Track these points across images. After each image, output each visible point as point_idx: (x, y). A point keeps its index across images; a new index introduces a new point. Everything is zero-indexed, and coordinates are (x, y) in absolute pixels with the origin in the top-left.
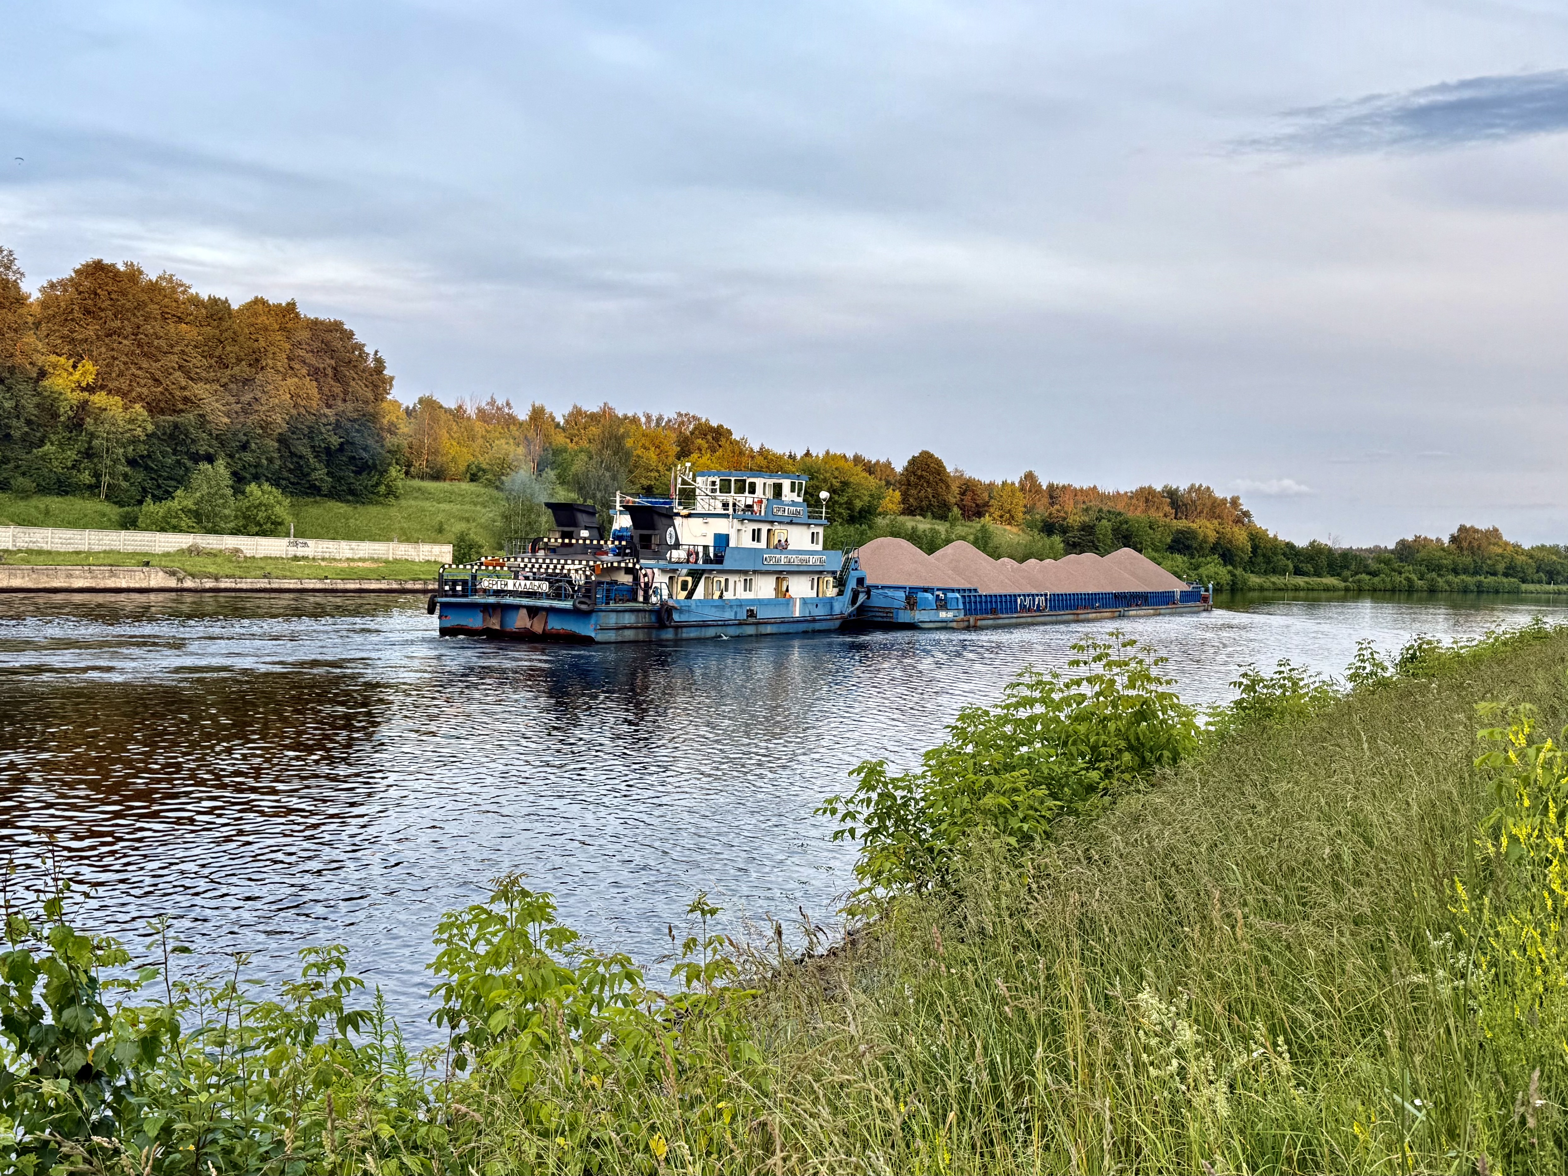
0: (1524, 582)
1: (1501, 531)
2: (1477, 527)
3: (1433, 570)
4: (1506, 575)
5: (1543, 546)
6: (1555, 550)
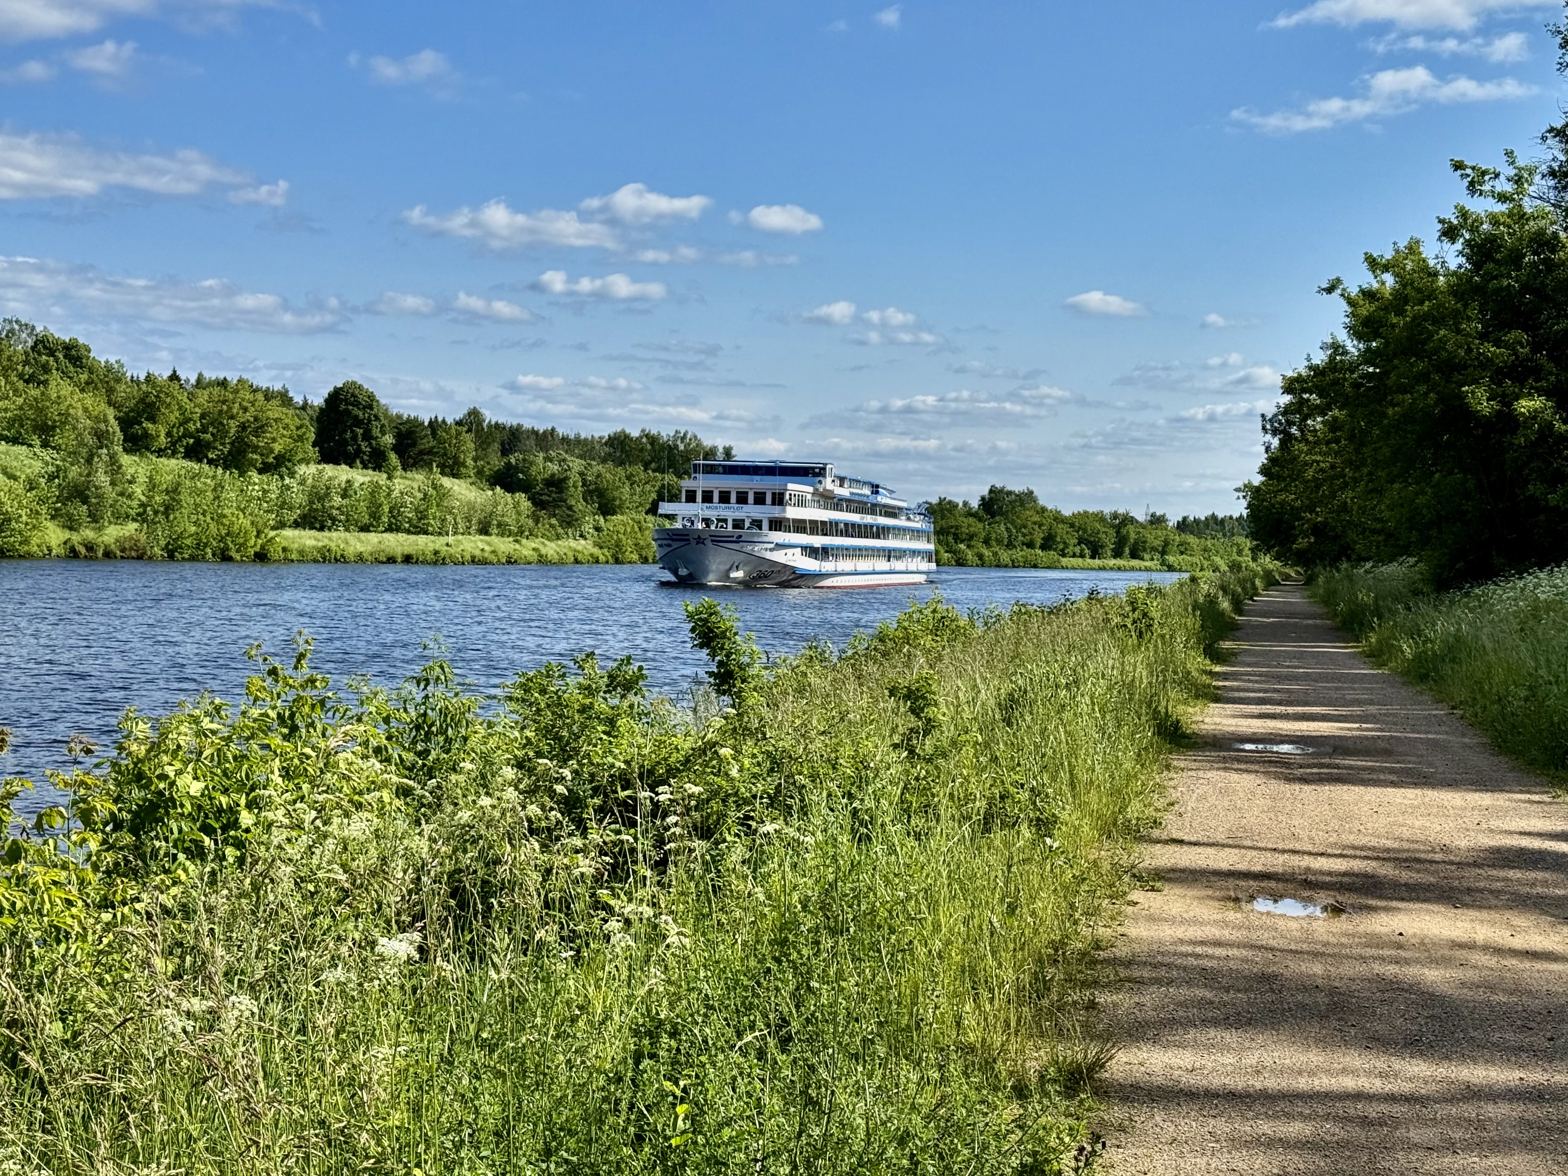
0: (1064, 555)
1: (1036, 493)
2: (1009, 488)
3: (962, 541)
4: (1043, 547)
5: (1086, 512)
6: (1100, 517)
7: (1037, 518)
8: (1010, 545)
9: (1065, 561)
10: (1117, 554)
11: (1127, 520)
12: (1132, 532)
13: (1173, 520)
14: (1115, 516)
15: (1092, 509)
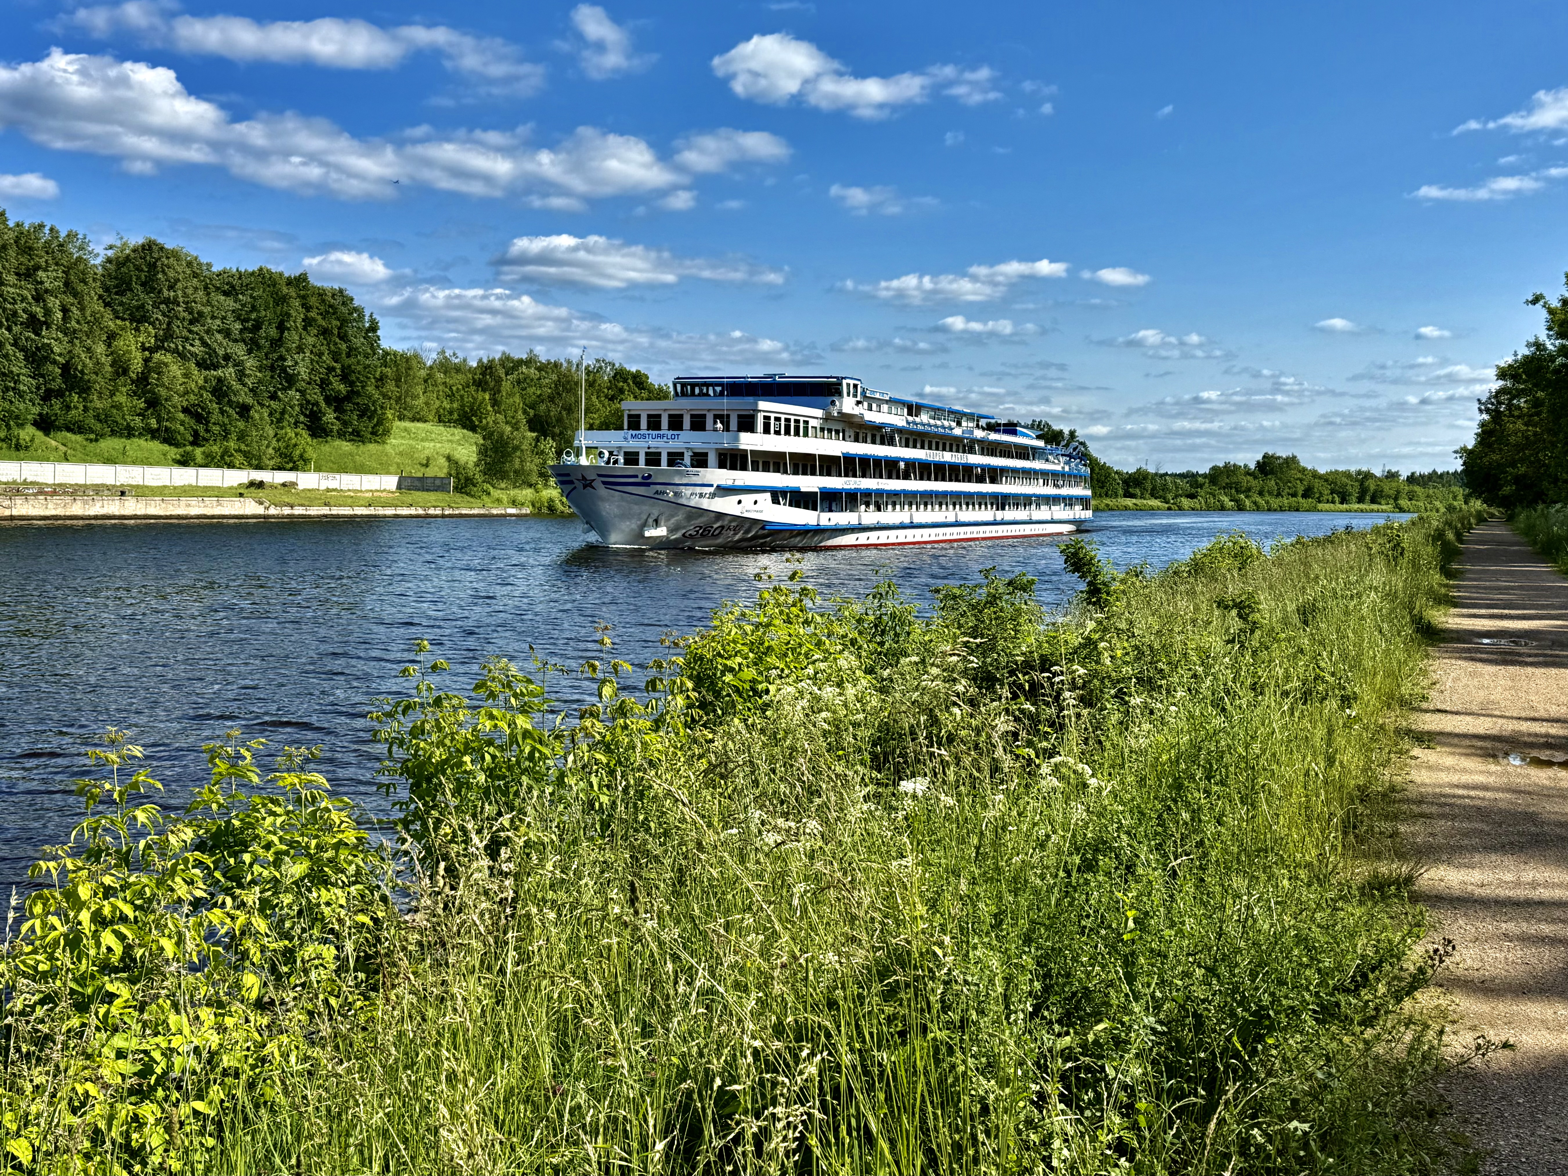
0: (1320, 502)
1: (1298, 458)
2: (1278, 454)
3: (1242, 493)
4: (1304, 496)
5: (1336, 471)
6: (1347, 474)
7: (1299, 475)
8: (1279, 495)
9: (1320, 506)
10: (1360, 500)
11: (1368, 475)
12: (1372, 485)
13: (1404, 474)
14: (1359, 473)
15: (1341, 468)
